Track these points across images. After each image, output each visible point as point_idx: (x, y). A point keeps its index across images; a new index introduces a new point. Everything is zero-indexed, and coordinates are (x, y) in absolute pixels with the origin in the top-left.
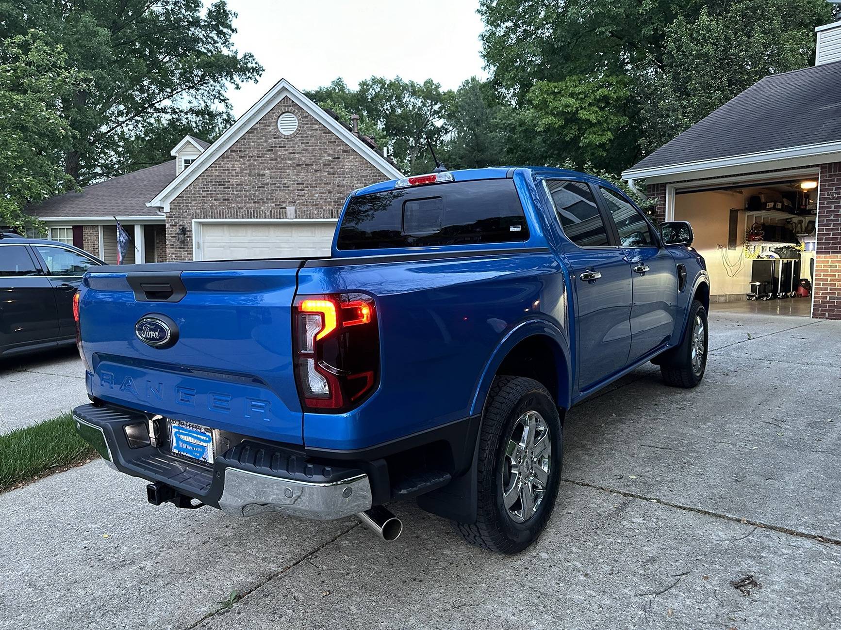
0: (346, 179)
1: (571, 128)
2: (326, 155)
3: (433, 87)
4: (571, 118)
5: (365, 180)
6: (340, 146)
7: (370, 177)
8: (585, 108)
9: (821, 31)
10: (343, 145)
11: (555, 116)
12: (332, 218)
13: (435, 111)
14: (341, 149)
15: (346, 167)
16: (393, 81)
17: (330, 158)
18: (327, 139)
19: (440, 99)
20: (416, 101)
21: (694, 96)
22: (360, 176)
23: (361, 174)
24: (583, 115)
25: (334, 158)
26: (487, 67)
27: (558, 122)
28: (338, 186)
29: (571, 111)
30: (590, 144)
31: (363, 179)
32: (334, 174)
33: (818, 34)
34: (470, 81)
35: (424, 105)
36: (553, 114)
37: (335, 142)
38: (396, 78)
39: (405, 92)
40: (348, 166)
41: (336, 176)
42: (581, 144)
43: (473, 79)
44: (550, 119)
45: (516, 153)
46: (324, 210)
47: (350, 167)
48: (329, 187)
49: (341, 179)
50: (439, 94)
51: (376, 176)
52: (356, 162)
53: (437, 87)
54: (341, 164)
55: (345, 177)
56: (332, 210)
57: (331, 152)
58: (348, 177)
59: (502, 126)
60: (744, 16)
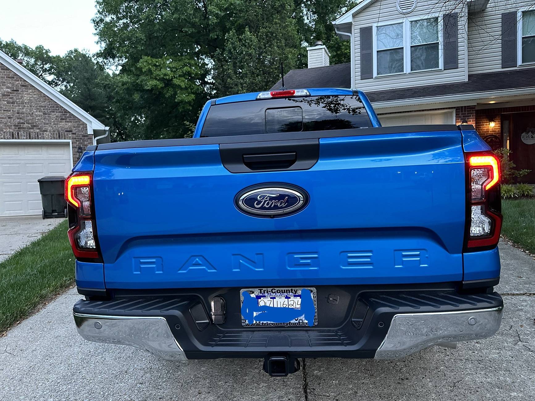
0: (26, 108)
1: (168, 89)
2: (4, 87)
3: (44, 51)
4: (168, 83)
5: (43, 109)
6: (18, 81)
7: (48, 107)
8: (177, 78)
9: (310, 50)
10: (21, 81)
11: (158, 80)
12: (13, 139)
13: (46, 69)
14: (19, 83)
15: (25, 98)
16: (9, 42)
17: (9, 90)
18: (5, 75)
19: (50, 61)
20: (28, 60)
21: (246, 77)
22: (39, 106)
23: (40, 105)
24: (176, 81)
25: (13, 91)
26: (99, 42)
27: (160, 85)
28: (18, 113)
29: (169, 78)
30: (182, 101)
31: (42, 108)
32: (13, 103)
33: (308, 51)
34: (73, 51)
35: (36, 64)
36: (156, 79)
37: (14, 78)
38: (11, 40)
39: (19, 52)
40: (26, 98)
41: (15, 104)
42: (176, 100)
43: (76, 51)
44: (154, 82)
45: (122, 103)
46: (4, 133)
47: (28, 98)
48: (9, 114)
49: (20, 107)
50: (49, 57)
51: (54, 107)
52: (35, 94)
53: (47, 52)
54: (20, 95)
55: (25, 106)
56: (13, 133)
57: (10, 85)
58: (28, 106)
59: (102, 85)
60: (267, 36)
